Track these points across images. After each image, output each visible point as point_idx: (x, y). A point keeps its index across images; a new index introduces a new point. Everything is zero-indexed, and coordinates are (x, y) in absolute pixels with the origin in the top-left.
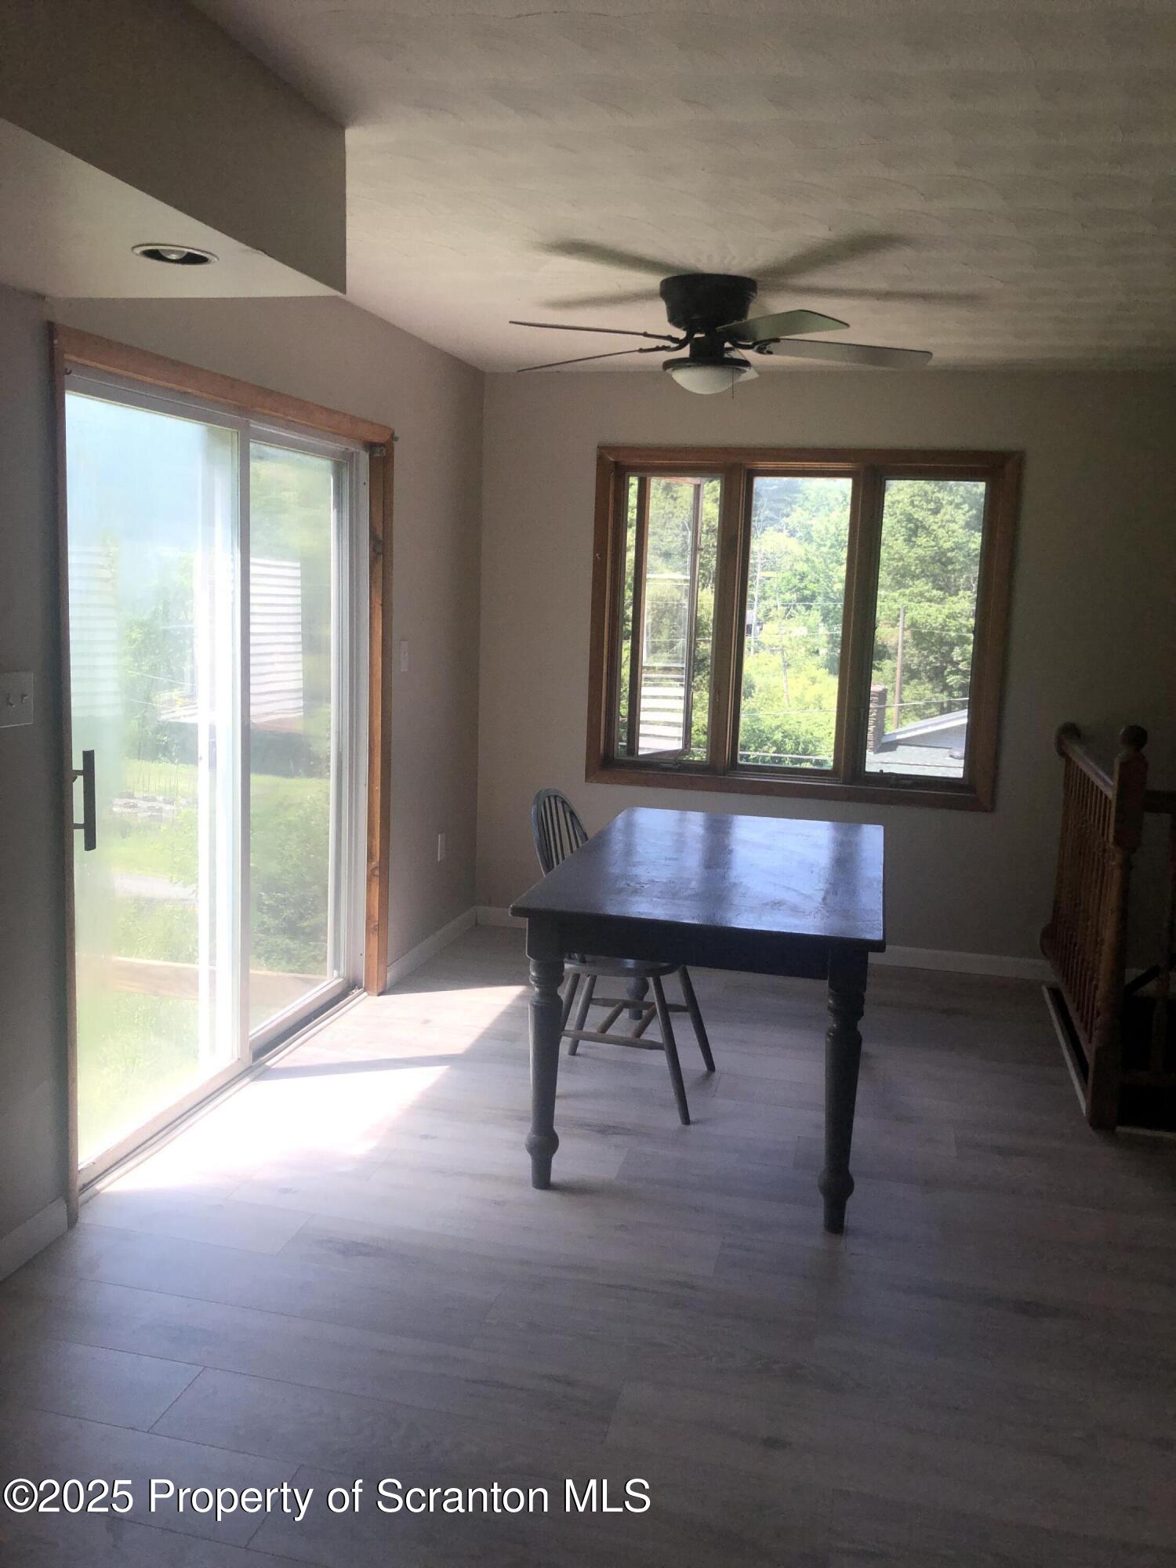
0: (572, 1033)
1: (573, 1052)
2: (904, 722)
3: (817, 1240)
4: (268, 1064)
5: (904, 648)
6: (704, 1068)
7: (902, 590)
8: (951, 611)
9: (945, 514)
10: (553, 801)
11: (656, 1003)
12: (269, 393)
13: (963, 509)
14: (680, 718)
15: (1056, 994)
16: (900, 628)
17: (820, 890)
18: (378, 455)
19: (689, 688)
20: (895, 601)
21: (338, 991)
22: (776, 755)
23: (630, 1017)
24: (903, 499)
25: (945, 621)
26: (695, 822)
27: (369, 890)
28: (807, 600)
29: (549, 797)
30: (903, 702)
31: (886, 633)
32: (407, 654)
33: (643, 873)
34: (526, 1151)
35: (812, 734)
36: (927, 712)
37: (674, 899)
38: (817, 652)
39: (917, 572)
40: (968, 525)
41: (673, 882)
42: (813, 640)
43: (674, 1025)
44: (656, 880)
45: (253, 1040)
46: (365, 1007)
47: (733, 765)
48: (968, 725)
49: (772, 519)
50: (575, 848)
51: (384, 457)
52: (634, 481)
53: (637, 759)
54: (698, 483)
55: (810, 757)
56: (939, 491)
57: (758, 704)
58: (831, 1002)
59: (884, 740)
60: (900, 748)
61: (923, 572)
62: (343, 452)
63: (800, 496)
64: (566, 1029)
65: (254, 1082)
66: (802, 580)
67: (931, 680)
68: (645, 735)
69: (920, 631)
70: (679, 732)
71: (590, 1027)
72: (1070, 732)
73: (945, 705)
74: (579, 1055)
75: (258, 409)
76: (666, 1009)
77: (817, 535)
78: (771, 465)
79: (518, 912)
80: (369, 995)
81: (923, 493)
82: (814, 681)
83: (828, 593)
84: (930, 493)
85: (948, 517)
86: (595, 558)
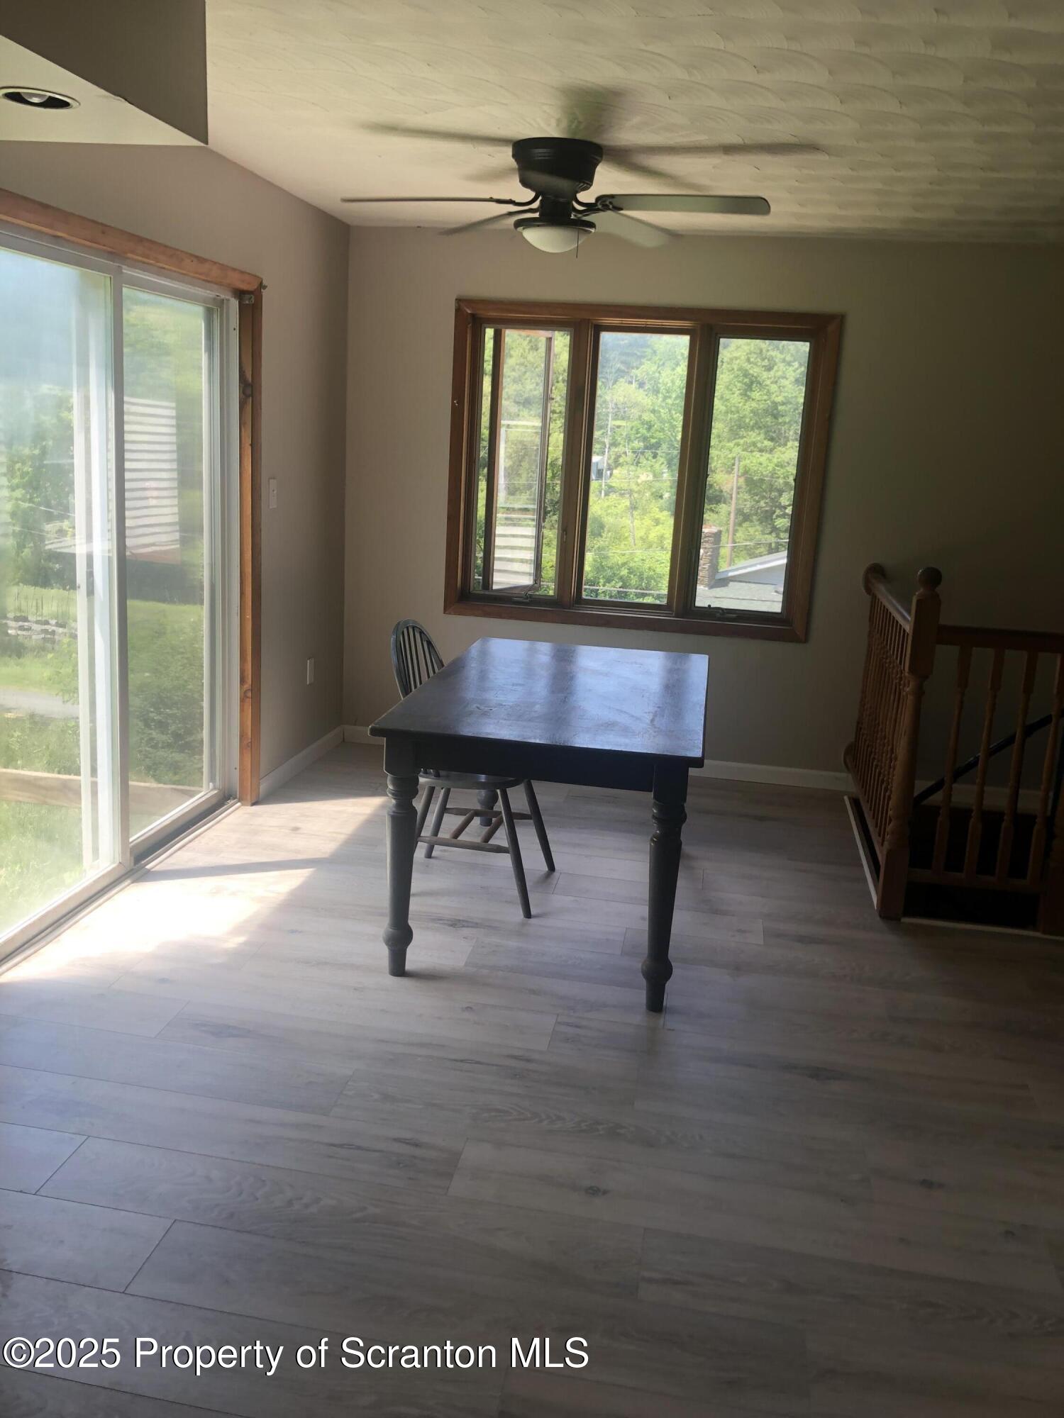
0: (427, 839)
1: (429, 855)
2: (736, 560)
3: (638, 1017)
4: (148, 867)
5: (738, 493)
6: (546, 869)
7: (737, 441)
8: (779, 460)
9: (777, 371)
10: (411, 631)
11: (503, 812)
12: (141, 240)
13: (793, 366)
14: (530, 555)
15: (856, 803)
16: (735, 475)
17: (649, 713)
18: (247, 302)
19: (539, 528)
20: (731, 451)
21: (214, 801)
22: (621, 589)
23: (481, 824)
24: (740, 356)
25: (774, 469)
26: (544, 651)
27: (242, 710)
28: (652, 448)
29: (408, 628)
30: (735, 543)
31: (721, 477)
32: (275, 492)
33: (493, 697)
34: (384, 944)
35: (654, 571)
36: (757, 552)
37: (518, 720)
38: (661, 497)
39: (751, 423)
40: (797, 381)
41: (519, 705)
42: (657, 485)
43: (518, 831)
44: (504, 704)
45: (133, 846)
46: (237, 816)
47: (579, 600)
48: (787, 564)
49: (623, 371)
50: (431, 674)
51: (253, 304)
52: (489, 333)
53: (492, 593)
54: (550, 336)
55: (652, 592)
56: (773, 350)
57: (607, 543)
58: (655, 811)
59: (718, 577)
60: (731, 584)
61: (756, 423)
62: (214, 299)
63: (649, 351)
64: (422, 835)
65: (135, 884)
66: (649, 429)
67: (761, 522)
68: (500, 571)
69: (752, 478)
70: (530, 568)
71: (445, 834)
72: (876, 572)
73: (773, 545)
74: (433, 858)
75: (130, 255)
76: (512, 817)
77: (664, 387)
78: (616, 321)
79: (375, 732)
80: (243, 805)
81: (758, 351)
82: (657, 522)
83: (671, 441)
84: (764, 351)
85: (780, 373)
86: (453, 404)
